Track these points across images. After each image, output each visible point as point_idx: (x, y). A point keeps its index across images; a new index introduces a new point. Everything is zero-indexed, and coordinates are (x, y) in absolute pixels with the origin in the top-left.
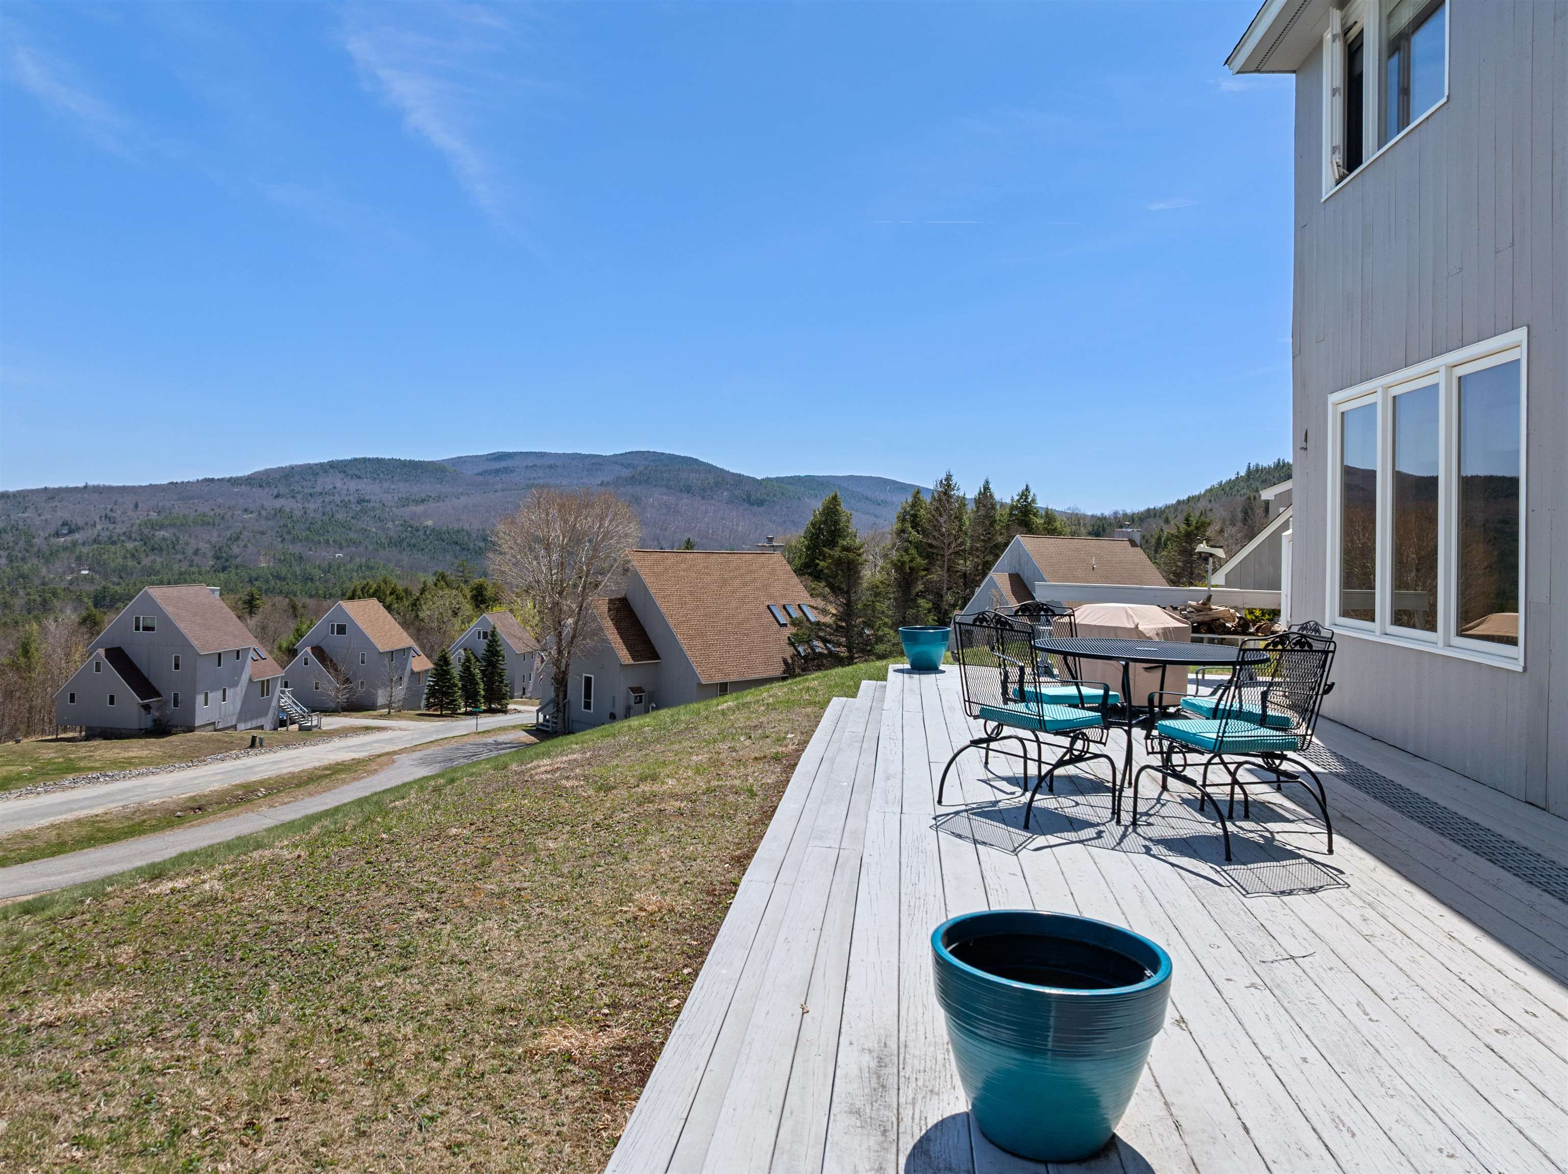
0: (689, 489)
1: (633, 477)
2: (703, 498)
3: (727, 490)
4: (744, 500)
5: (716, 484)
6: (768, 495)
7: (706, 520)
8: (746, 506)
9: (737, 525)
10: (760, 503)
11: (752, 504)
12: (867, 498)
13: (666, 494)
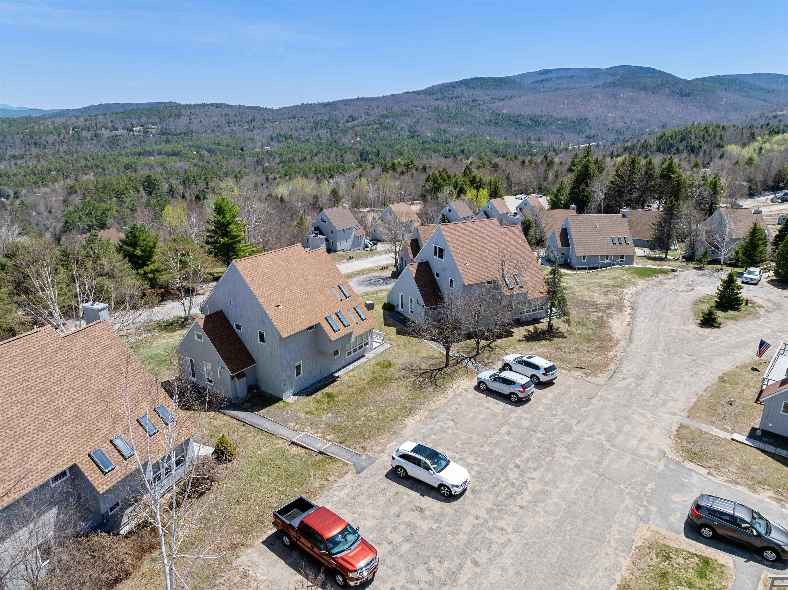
0: (645, 88)
1: (614, 82)
2: (653, 93)
3: (668, 88)
4: (678, 94)
5: (662, 85)
6: (693, 90)
7: (653, 106)
8: (679, 97)
9: (672, 108)
10: (688, 95)
11: (683, 96)
12: (761, 89)
13: (631, 92)
